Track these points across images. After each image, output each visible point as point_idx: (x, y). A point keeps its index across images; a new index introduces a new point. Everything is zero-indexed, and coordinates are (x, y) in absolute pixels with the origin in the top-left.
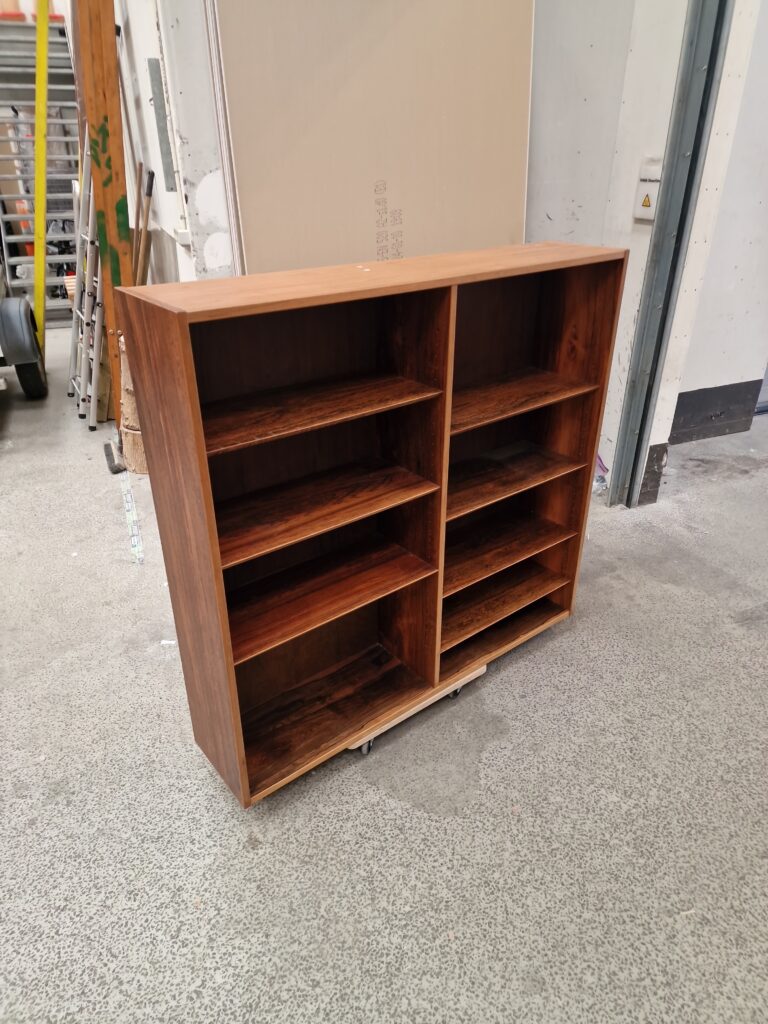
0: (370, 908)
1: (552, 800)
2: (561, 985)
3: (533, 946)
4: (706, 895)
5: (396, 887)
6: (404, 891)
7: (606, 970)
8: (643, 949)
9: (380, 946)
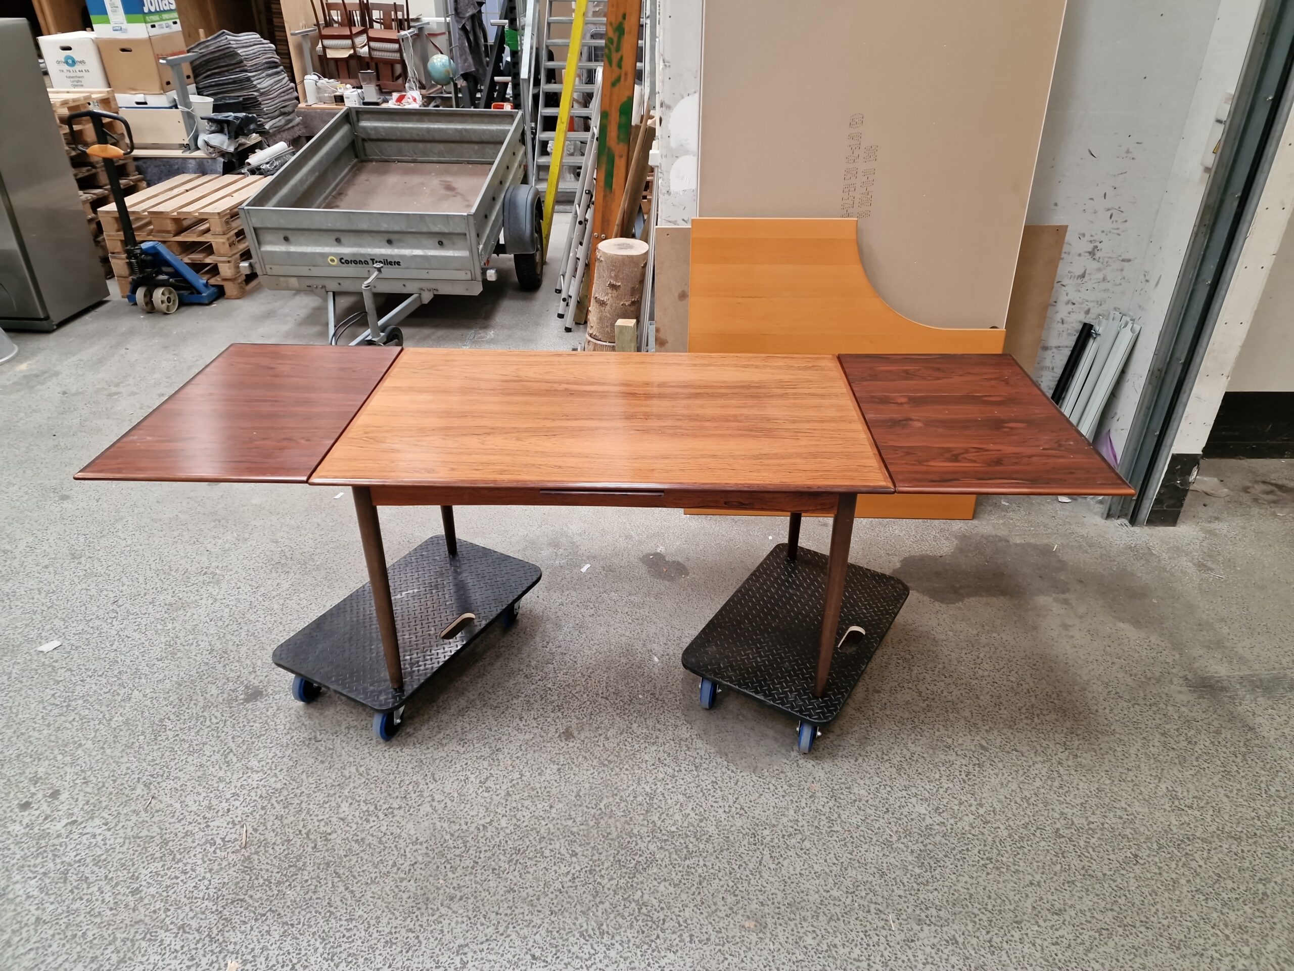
0: (642, 817)
1: (856, 790)
2: (780, 935)
3: (770, 897)
4: (968, 922)
5: (671, 810)
6: (677, 815)
7: (828, 941)
8: (875, 939)
9: (637, 847)
